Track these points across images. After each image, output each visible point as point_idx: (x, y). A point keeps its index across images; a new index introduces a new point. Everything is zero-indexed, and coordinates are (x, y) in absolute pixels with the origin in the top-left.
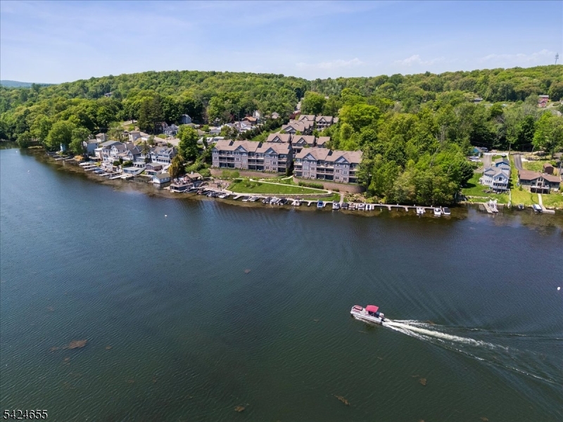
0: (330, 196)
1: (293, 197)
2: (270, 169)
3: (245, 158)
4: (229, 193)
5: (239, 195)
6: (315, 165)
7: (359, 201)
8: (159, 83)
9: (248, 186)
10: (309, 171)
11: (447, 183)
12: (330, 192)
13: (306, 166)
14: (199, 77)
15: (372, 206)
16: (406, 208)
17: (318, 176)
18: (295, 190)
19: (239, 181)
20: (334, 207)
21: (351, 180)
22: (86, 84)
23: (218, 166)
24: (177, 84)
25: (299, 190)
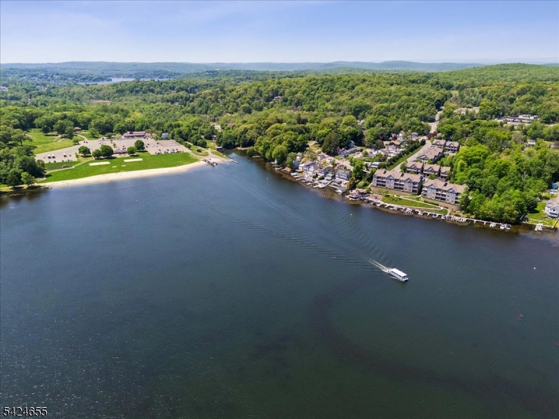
0: (442, 211)
1: (419, 209)
2: (408, 190)
3: (393, 182)
4: (382, 203)
5: (388, 205)
6: (435, 191)
7: (459, 216)
8: (318, 89)
9: (393, 200)
10: (431, 194)
11: (512, 211)
12: (442, 208)
13: (430, 192)
14: (351, 84)
15: (465, 219)
16: (485, 222)
17: (436, 198)
18: (421, 205)
19: (388, 196)
20: (442, 218)
21: (456, 202)
22: (260, 88)
23: (375, 185)
24: (332, 90)
25: (424, 205)
